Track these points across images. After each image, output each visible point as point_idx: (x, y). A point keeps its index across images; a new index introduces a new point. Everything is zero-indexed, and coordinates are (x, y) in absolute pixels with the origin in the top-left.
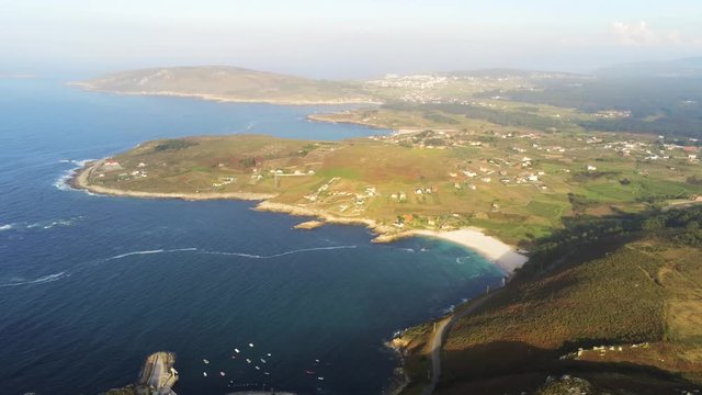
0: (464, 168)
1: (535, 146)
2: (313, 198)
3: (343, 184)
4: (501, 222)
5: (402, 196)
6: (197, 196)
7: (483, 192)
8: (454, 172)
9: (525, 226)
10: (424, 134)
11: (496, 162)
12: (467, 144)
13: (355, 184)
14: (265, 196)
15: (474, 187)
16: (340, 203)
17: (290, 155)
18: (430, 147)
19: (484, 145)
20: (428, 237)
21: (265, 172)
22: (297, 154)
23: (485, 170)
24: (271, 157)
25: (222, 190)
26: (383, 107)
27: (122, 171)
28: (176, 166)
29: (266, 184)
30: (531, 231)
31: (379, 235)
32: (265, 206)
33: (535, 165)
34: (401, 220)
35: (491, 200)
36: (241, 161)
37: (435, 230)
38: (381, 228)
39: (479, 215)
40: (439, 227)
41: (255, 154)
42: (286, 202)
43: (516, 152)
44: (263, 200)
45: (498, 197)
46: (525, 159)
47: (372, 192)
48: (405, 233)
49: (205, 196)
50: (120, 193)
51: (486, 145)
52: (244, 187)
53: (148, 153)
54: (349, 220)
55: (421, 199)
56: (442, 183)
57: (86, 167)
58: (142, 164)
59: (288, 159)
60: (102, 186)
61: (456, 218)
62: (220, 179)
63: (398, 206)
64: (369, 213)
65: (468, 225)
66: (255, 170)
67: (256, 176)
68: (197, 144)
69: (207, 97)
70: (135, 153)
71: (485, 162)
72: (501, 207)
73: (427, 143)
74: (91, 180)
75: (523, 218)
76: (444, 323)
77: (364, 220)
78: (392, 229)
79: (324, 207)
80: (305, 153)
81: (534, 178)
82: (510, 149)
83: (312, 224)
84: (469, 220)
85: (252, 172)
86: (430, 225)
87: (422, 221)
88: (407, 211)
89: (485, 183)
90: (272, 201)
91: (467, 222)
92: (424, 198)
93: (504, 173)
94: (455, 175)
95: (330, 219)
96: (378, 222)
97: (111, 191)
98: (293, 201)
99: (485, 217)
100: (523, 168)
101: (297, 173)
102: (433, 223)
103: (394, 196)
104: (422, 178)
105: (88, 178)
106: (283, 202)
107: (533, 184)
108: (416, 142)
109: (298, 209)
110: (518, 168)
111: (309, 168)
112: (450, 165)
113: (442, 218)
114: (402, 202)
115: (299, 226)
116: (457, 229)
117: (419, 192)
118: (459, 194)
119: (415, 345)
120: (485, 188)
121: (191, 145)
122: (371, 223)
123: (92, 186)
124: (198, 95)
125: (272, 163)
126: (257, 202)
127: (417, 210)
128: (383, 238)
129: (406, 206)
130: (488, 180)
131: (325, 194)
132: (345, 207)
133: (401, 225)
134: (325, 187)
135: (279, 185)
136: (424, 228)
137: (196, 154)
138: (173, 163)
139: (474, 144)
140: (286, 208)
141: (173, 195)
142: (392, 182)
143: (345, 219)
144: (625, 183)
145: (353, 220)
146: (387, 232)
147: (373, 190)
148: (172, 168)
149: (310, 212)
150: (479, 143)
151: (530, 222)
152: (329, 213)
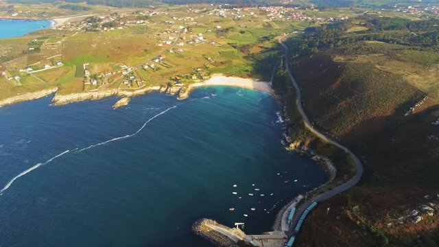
0: (160, 39)
1: (175, 18)
2: (93, 83)
3: (97, 67)
4: (223, 67)
5: (152, 66)
7: (190, 52)
8: (158, 43)
9: (235, 66)
11: (170, 32)
12: (134, 23)
13: (105, 65)
18: (112, 29)
19: (145, 22)
30: (243, 68)
39: (209, 66)
40: (201, 79)
42: (78, 92)
43: (170, 23)
46: (181, 27)
48: (190, 89)
54: (142, 91)
55: (164, 65)
56: (160, 52)
59: (26, 57)
61: (202, 71)
63: (159, 72)
64: (150, 82)
66: (3, 73)
67: (11, 78)
71: (166, 33)
72: (212, 58)
75: (231, 62)
78: (180, 88)
79: (112, 87)
80: (37, 50)
81: (201, 38)
82: (165, 22)
83: (124, 101)
86: (195, 79)
87: (187, 78)
88: (169, 74)
89: (183, 47)
90: (60, 94)
91: (209, 72)
94: (161, 45)
95: (129, 94)
96: (163, 86)
98: (82, 89)
99: (213, 66)
100: (187, 33)
101: (47, 67)
103: (146, 67)
106: (73, 92)
107: (206, 42)
108: (95, 27)
112: (152, 39)
113: (195, 73)
114: (156, 69)
116: (210, 77)
117: (157, 60)
118: (179, 56)
122: (159, 88)
127: (174, 72)
129: (163, 71)
130: (182, 44)
133: (183, 84)
134: (88, 73)
135: (45, 80)
136: (195, 82)
142: (130, 58)
143: (139, 91)
144: (242, 32)
145: (145, 90)
147: (125, 66)
150: (142, 21)
151: (234, 63)
152: (123, 90)
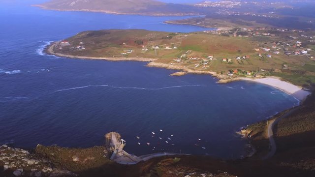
0: (263, 46)
1: (302, 35)
2: (178, 61)
3: (193, 54)
4: (289, 74)
5: (230, 60)
6: (114, 59)
7: (276, 59)
8: (257, 48)
9: (304, 76)
10: (235, 30)
11: (281, 43)
12: (262, 35)
13: (200, 54)
14: (151, 59)
15: (270, 56)
16: (195, 63)
17: (163, 38)
18: (240, 36)
19: (272, 35)
20: (248, 81)
21: (149, 47)
22: (166, 38)
23: (275, 48)
24: (152, 40)
25: (127, 56)
26: (206, 17)
27: (71, 46)
28: (99, 44)
29: (150, 53)
30: (308, 79)
31: (220, 79)
32: (152, 64)
33: (305, 45)
34: (231, 72)
35: (282, 63)
36: (135, 42)
37: (252, 78)
38: (220, 76)
39: (276, 71)
40: (254, 76)
41: (142, 38)
42: (164, 63)
43: (292, 39)
44: (151, 61)
45: (286, 61)
46: (298, 42)
47: (211, 58)
48: (235, 79)
49: (118, 59)
50: (72, 57)
51: (273, 35)
52: (139, 55)
53: (83, 37)
54: (201, 72)
55: (241, 62)
56: (251, 54)
57: (51, 44)
58: (81, 43)
59: (162, 41)
60: (61, 53)
61: (263, 72)
62: (125, 51)
63: (228, 65)
64: (212, 68)
65: (271, 75)
66: (143, 46)
67: (144, 49)
68: (109, 33)
69: (107, 12)
70: (76, 37)
71: (275, 43)
72: (289, 66)
73: (238, 34)
74: (56, 50)
75: (303, 73)
76: (272, 122)
77: (209, 72)
78: (227, 77)
79: (185, 65)
80: (170, 38)
81: (305, 52)
82: (288, 37)
83: (180, 73)
84: (271, 73)
85: (141, 47)
86: (249, 75)
87: (243, 73)
88: (234, 67)
89: (276, 55)
90: (155, 61)
91: (270, 74)
92: (242, 61)
93: (287, 49)
94: (258, 50)
95: (190, 71)
96: (218, 73)
97: (67, 56)
98: (168, 62)
99: (280, 71)
100: (298, 47)
101: (167, 48)
102: (250, 74)
103: (225, 60)
104: (239, 51)
105: (54, 50)
106: (162, 62)
107: (305, 55)
108: (231, 34)
109: (171, 66)
110: (295, 46)
111: (173, 45)
112: (255, 45)
113: (255, 72)
114: (230, 63)
115: (173, 74)
116: (265, 77)
117: (239, 58)
118: (263, 59)
119: (255, 133)
120: (277, 57)
121: (106, 33)
122: (214, 73)
123: (57, 54)
124: (102, 11)
125: (152, 43)
126: (148, 62)
127: (239, 67)
128: (222, 81)
129: (232, 65)
130: (278, 53)
131: (185, 59)
132: (197, 65)
133: (232, 75)
134: (184, 55)
135: (158, 54)
136: (245, 77)
137: (110, 38)
138: (98, 42)
139: (265, 34)
140: (164, 65)
141: (101, 58)
142: (222, 53)
143: (199, 71)
145: (204, 72)
146: (224, 79)
147: (212, 57)
148: (97, 45)
149: (178, 68)
150: (269, 34)
151: (307, 74)
152: (189, 68)
